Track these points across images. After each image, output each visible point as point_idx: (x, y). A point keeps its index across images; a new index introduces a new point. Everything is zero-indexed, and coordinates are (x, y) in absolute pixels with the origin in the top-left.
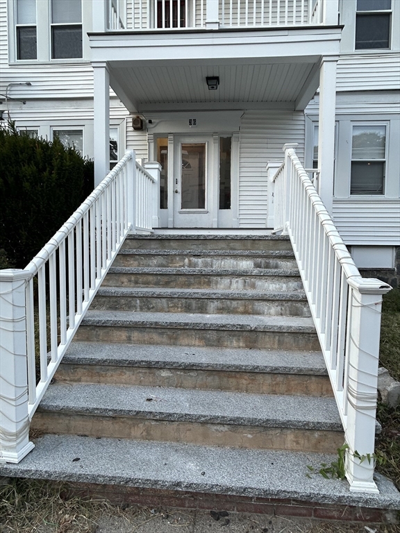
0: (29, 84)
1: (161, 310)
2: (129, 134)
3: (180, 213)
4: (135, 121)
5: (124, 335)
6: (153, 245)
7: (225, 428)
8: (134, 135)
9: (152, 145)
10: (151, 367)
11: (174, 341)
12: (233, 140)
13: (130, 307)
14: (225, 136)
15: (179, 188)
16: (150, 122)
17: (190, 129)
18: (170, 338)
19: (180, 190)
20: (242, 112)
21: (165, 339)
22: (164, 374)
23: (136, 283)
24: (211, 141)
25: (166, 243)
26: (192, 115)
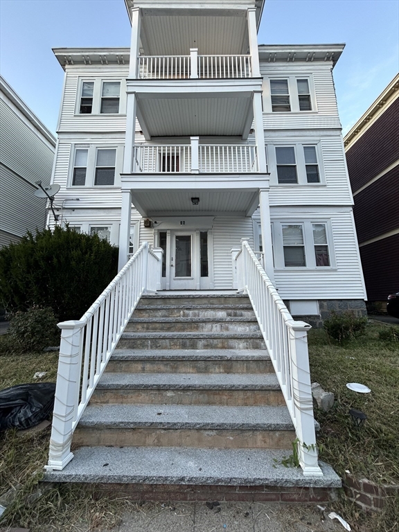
0: (78, 200)
1: (165, 348)
2: (141, 230)
3: (174, 279)
4: (145, 222)
5: (139, 366)
6: (159, 302)
7: (214, 433)
8: (145, 230)
9: (156, 236)
10: (160, 389)
11: (175, 370)
12: (208, 234)
13: (143, 346)
14: (203, 231)
15: (174, 263)
16: (156, 222)
17: (181, 227)
18: (172, 368)
19: (174, 264)
20: (213, 217)
21: (168, 369)
22: (169, 394)
23: (148, 329)
24: (195, 234)
25: (168, 301)
26: (182, 219)
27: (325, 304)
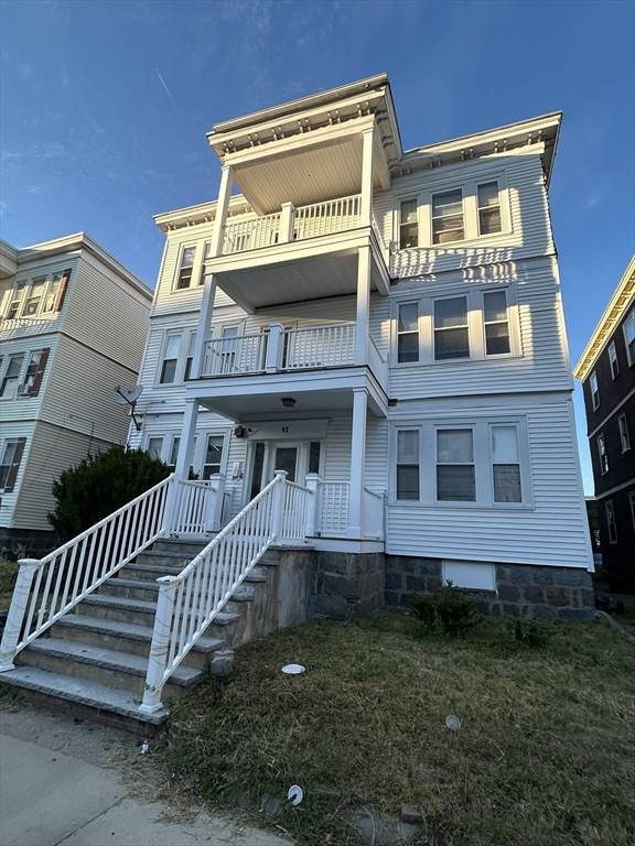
0: (163, 402)
1: (140, 599)
2: (233, 441)
4: (238, 430)
7: (111, 673)
8: (236, 442)
12: (321, 444)
13: (122, 594)
14: (315, 441)
16: (250, 430)
17: (284, 436)
18: (128, 617)
22: (106, 639)
27: (508, 571)
